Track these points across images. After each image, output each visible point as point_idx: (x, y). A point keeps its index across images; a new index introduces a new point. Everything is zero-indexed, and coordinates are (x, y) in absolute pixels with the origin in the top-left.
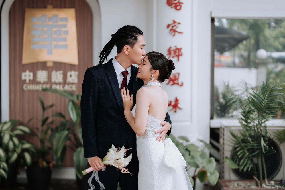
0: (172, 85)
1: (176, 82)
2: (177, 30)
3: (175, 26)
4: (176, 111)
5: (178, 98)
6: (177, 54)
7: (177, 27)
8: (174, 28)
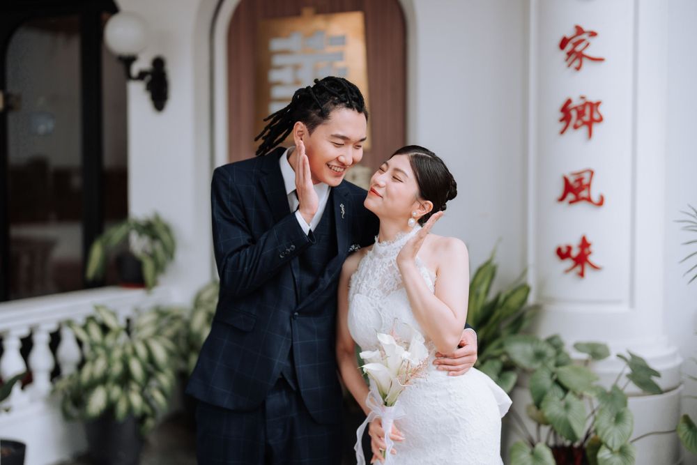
0: (571, 202)
1: (584, 194)
2: (587, 52)
3: (581, 41)
4: (582, 274)
5: (589, 239)
6: (586, 118)
7: (588, 44)
8: (579, 48)
